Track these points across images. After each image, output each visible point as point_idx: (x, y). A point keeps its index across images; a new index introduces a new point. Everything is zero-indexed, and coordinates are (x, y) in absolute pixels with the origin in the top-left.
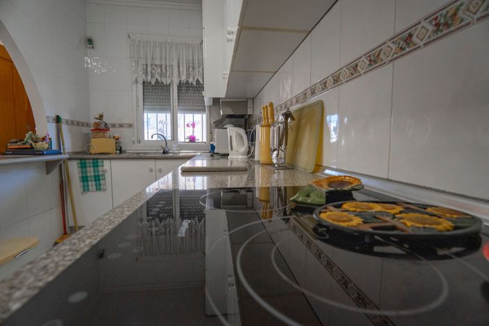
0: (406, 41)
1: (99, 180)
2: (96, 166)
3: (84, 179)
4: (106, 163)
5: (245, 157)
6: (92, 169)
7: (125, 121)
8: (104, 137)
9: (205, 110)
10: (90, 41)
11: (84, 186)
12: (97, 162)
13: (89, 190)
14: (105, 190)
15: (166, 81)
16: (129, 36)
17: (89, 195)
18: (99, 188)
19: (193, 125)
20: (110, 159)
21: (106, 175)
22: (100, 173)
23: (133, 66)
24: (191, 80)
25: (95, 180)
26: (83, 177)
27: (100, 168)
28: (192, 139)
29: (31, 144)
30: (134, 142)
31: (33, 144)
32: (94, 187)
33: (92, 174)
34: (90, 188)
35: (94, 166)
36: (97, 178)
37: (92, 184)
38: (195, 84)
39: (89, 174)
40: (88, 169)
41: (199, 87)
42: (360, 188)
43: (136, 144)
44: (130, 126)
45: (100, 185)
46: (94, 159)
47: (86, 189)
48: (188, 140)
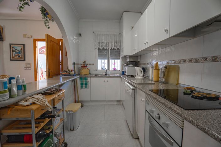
0: (205, 59)
1: (87, 84)
2: (86, 79)
3: (82, 84)
4: (89, 79)
5: (142, 78)
6: (84, 81)
7: (91, 63)
8: (86, 69)
9: (119, 58)
10: (80, 35)
11: (81, 87)
12: (86, 78)
13: (83, 88)
14: (88, 88)
15: (107, 48)
16: (94, 33)
17: (83, 89)
18: (86, 87)
19: (115, 64)
20: (91, 77)
21: (89, 83)
22: (87, 82)
23: (95, 43)
24: (115, 48)
25: (85, 85)
26: (81, 83)
27: (87, 80)
28: (115, 69)
29: (69, 73)
30: (94, 70)
31: (70, 73)
32: (85, 87)
33: (84, 82)
34: (83, 87)
35: (85, 80)
36: (86, 84)
37: (84, 86)
38: (117, 49)
39: (83, 82)
40: (83, 81)
41: (119, 50)
42: (195, 90)
43: (95, 71)
44: (93, 64)
45: (87, 86)
46: (85, 77)
47: (82, 88)
48: (113, 70)
